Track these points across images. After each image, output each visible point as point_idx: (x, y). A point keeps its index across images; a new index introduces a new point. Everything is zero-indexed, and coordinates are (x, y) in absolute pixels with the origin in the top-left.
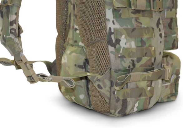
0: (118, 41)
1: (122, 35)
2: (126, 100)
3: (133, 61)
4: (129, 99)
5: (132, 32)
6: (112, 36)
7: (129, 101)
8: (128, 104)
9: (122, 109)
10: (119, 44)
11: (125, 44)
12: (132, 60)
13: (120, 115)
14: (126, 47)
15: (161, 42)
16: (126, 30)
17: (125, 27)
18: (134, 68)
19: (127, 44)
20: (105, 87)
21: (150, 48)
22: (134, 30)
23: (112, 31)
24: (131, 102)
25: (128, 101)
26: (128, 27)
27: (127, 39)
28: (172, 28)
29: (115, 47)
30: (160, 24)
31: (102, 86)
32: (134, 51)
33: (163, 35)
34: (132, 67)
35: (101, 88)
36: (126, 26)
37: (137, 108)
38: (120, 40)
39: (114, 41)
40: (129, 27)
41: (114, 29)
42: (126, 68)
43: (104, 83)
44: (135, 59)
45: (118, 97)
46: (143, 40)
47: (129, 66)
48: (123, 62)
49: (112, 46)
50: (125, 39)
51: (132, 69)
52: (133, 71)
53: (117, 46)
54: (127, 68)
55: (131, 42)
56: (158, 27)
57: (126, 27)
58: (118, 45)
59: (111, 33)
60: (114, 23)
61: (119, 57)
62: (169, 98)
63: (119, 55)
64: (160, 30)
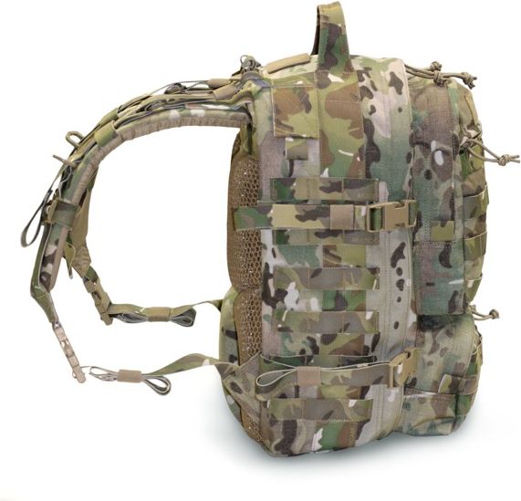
0: (282, 294)
1: (289, 281)
2: (294, 422)
3: (313, 340)
4: (301, 420)
5: (312, 277)
6: (271, 282)
7: (301, 427)
8: (297, 432)
9: (283, 441)
10: (282, 300)
11: (297, 302)
12: (309, 338)
13: (279, 452)
14: (296, 307)
15: (399, 300)
16: (299, 271)
17: (297, 265)
18: (315, 356)
19: (300, 302)
20: (248, 389)
21: (360, 314)
22: (316, 273)
23: (271, 271)
24: (304, 429)
25: (299, 424)
26: (303, 264)
27: (302, 290)
28: (451, 263)
29: (274, 307)
30: (404, 258)
31: (241, 386)
32: (316, 319)
33: (408, 283)
34: (309, 352)
35: (239, 391)
36: (299, 263)
37: (320, 442)
38: (286, 293)
39: (273, 294)
40: (307, 265)
41: (275, 268)
42: (295, 354)
43: (246, 382)
44: (318, 336)
45: (272, 415)
46: (341, 295)
47: (303, 351)
48: (287, 342)
49: (268, 303)
50: (297, 291)
51: (310, 358)
52: (312, 361)
53: (279, 305)
54: (298, 355)
55: (310, 298)
56: (394, 265)
57: (300, 265)
58: (280, 302)
59: (267, 276)
60: (275, 256)
61: (280, 330)
62: (433, 426)
63: (280, 326)
64: (400, 271)
